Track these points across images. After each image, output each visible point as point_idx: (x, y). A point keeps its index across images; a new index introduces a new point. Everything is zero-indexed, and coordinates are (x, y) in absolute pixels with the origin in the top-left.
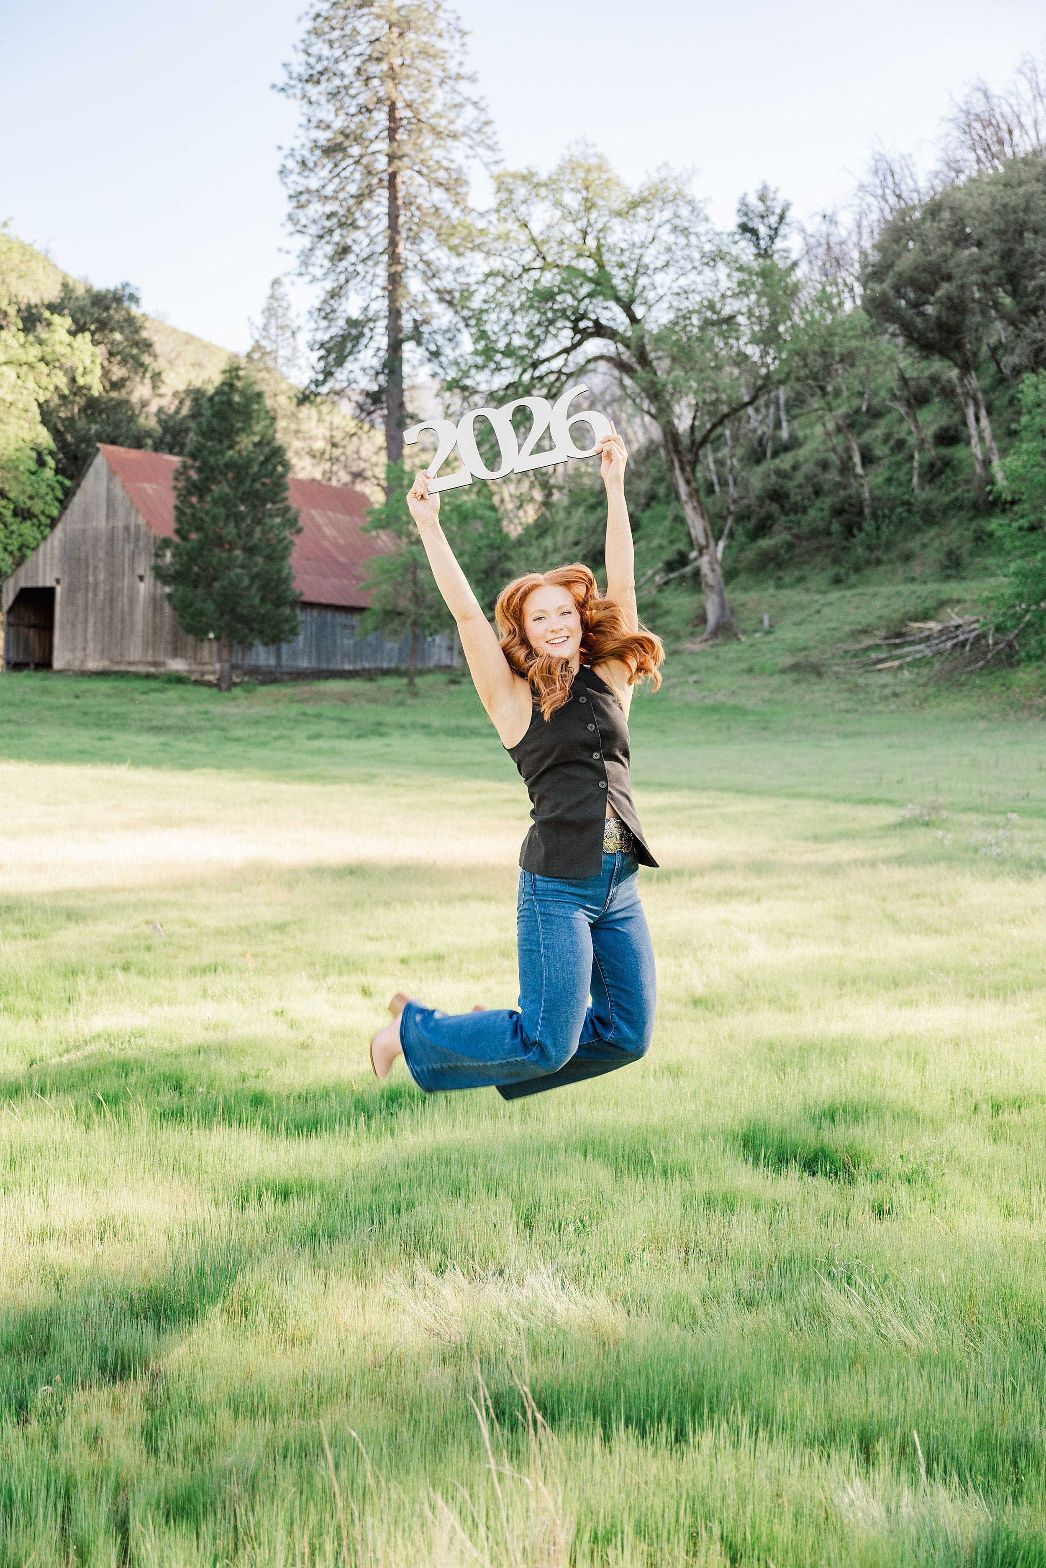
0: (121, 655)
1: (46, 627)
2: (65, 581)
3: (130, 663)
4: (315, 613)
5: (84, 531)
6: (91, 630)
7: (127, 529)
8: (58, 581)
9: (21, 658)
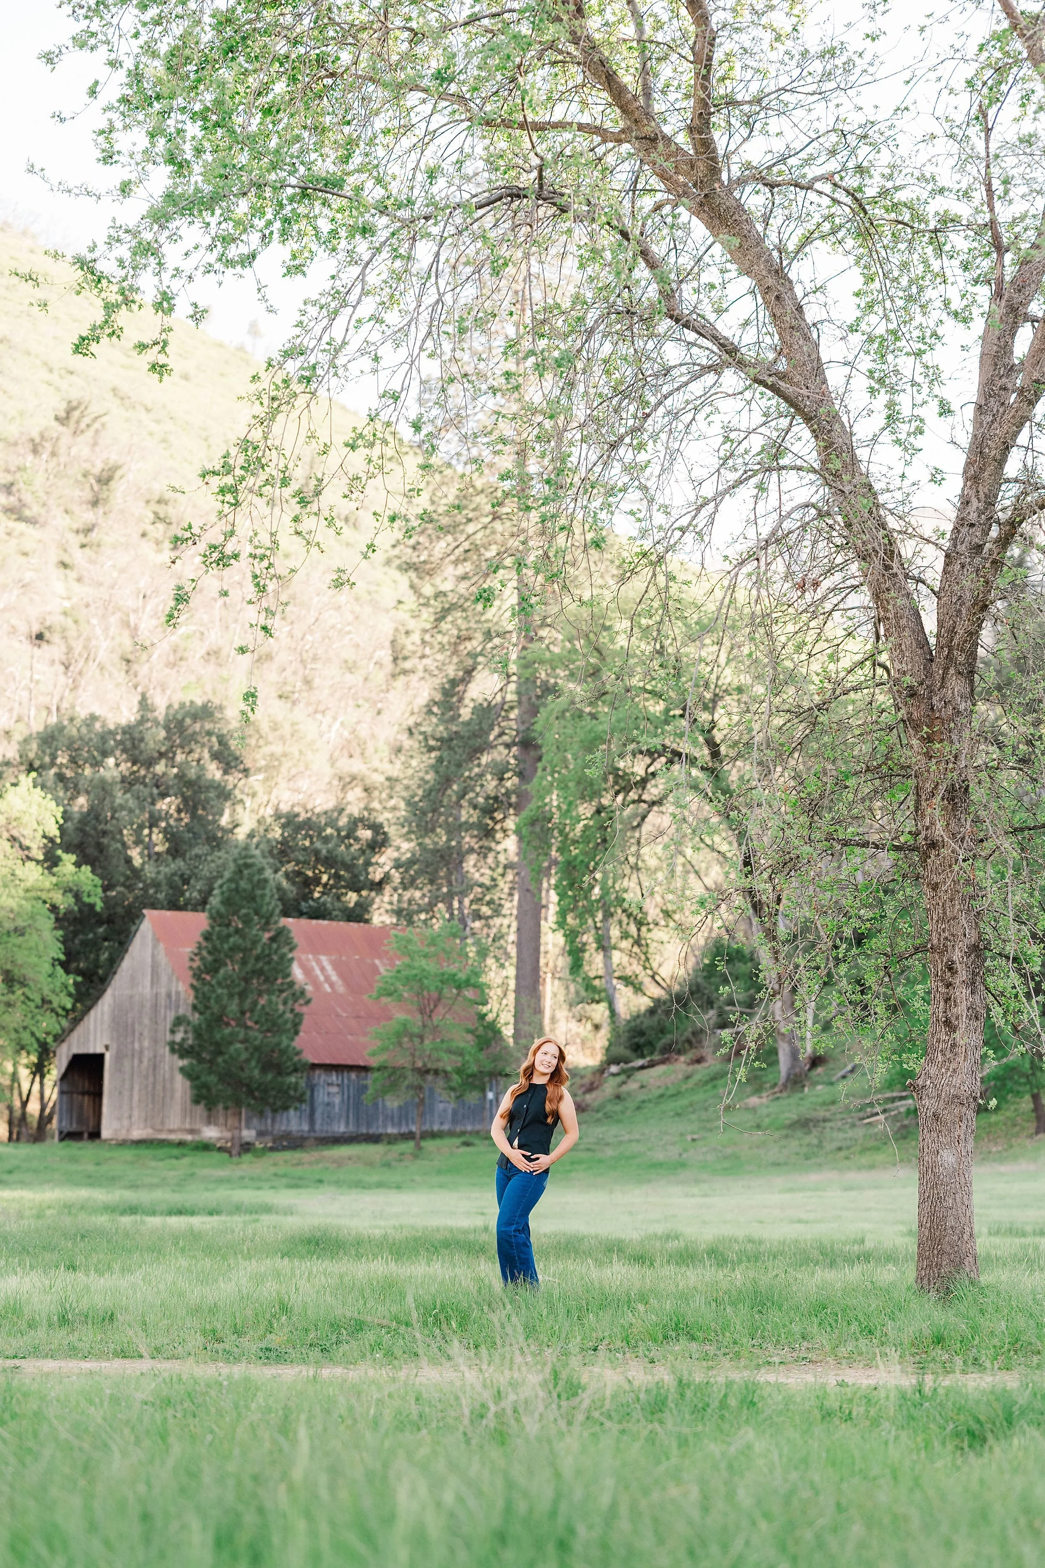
0: (162, 1123)
1: (97, 1095)
2: (113, 1047)
3: (171, 1131)
5: (131, 997)
6: (136, 1097)
7: (169, 996)
8: (107, 1048)
9: (74, 1127)
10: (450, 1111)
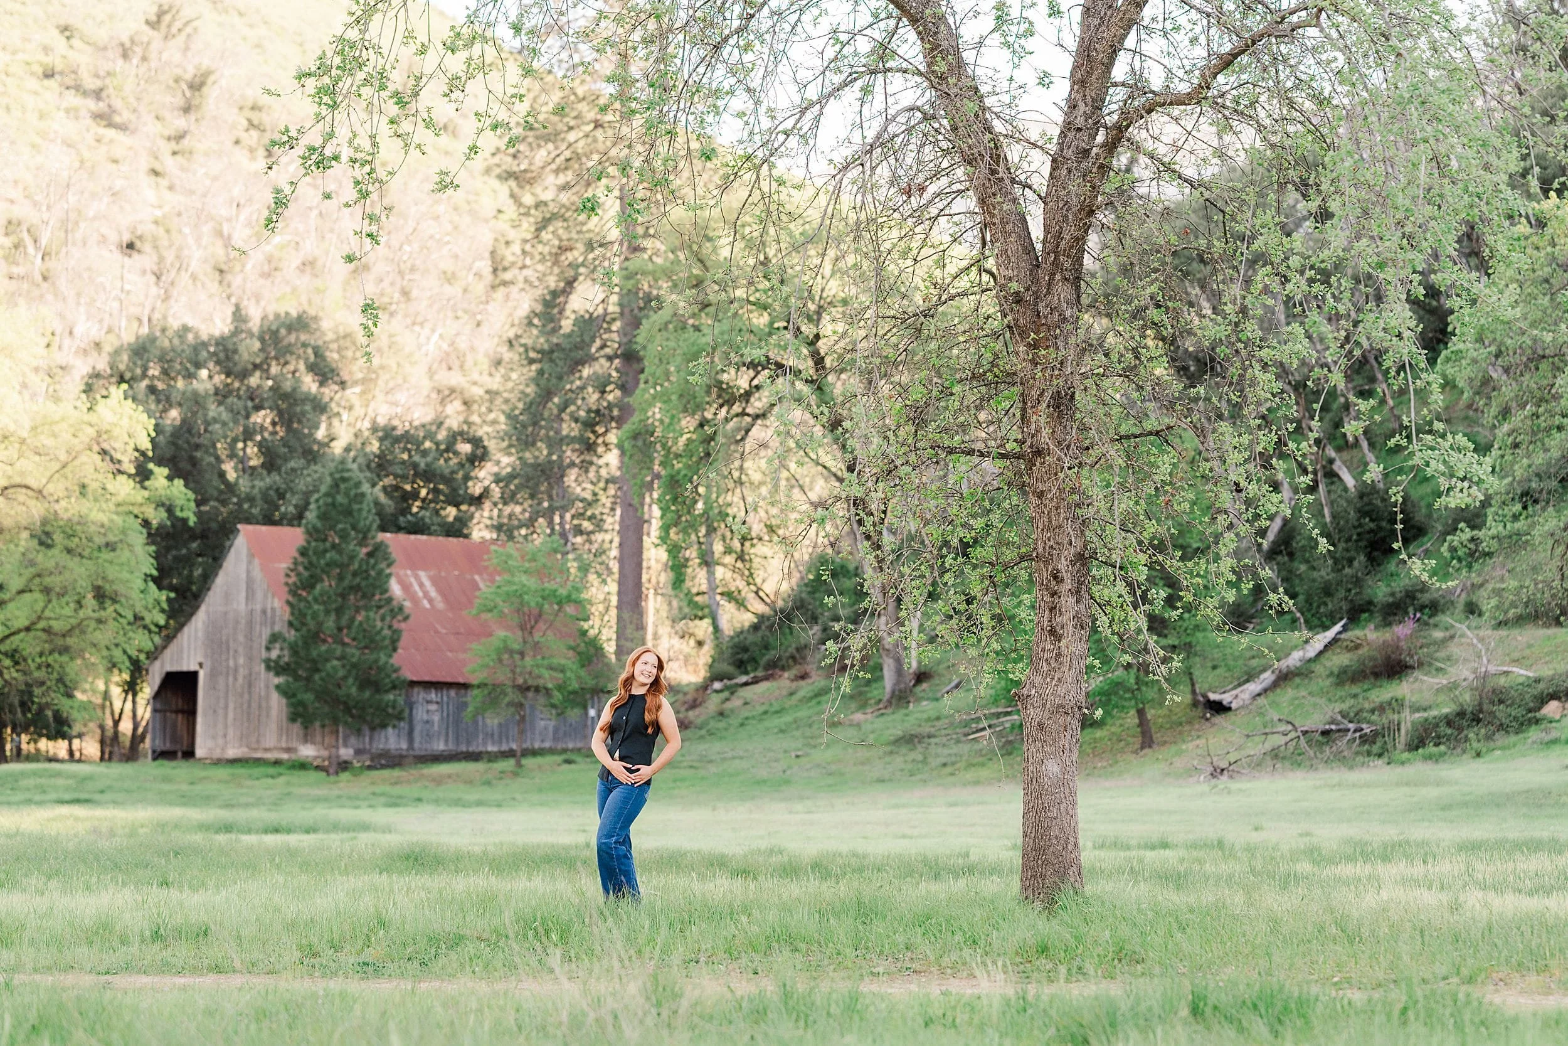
0: (258, 742)
1: (191, 713)
2: (208, 665)
3: (266, 750)
4: (453, 693)
5: (226, 613)
6: (231, 715)
7: (264, 612)
8: (201, 665)
9: (168, 746)
10: (551, 729)
